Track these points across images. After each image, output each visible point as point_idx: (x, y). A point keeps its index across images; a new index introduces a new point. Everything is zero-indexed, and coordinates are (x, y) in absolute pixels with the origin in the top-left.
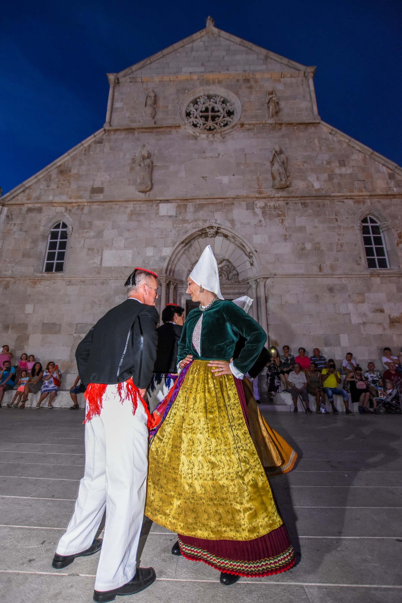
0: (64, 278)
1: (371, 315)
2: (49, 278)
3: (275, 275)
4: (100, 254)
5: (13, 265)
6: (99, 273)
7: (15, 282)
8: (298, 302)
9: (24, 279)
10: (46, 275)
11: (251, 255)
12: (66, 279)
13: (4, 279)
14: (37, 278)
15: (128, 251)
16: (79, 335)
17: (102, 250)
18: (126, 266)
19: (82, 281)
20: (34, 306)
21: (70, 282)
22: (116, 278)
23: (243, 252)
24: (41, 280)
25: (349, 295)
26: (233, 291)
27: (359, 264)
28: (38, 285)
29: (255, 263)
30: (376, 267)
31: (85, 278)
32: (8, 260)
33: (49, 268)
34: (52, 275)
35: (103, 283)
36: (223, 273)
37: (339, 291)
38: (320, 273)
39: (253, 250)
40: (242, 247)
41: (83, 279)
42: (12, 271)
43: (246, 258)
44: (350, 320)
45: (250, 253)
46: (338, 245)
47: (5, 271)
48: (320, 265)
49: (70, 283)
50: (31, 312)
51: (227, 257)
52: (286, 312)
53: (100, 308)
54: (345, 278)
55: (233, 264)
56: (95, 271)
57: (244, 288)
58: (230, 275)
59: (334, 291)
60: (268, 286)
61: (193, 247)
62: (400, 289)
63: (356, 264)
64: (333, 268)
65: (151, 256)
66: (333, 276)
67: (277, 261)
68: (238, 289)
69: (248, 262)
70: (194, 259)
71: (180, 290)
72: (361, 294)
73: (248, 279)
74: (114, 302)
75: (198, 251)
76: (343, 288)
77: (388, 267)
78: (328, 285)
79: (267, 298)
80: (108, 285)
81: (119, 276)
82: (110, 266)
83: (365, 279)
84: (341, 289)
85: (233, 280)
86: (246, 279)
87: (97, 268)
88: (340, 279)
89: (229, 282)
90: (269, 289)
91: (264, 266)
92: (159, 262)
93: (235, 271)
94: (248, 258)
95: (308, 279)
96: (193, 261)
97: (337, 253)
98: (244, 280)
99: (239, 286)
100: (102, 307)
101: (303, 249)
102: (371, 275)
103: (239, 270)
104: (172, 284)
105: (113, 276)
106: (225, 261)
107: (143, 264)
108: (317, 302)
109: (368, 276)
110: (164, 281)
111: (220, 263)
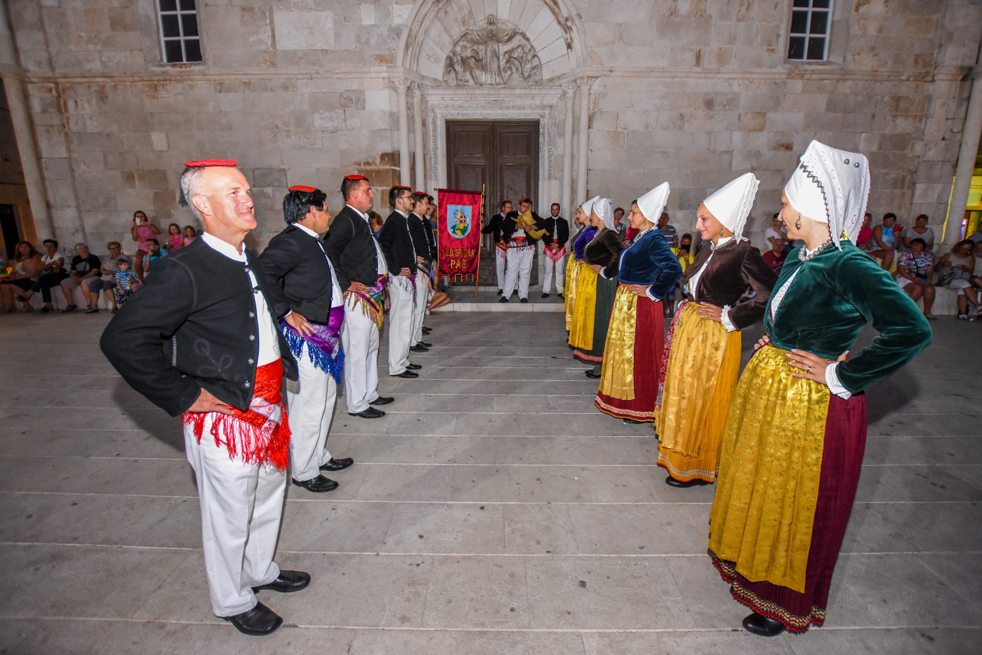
0: (208, 77)
1: (768, 154)
2: (178, 78)
3: (611, 71)
4: (268, 21)
5: (99, 47)
6: (273, 64)
7: (115, 87)
8: (647, 127)
9: (131, 79)
10: (169, 69)
11: (569, 24)
12: (213, 77)
13: (92, 80)
14: (156, 78)
15: (325, 14)
16: (261, 189)
17: (271, 12)
18: (325, 48)
19: (245, 83)
20: (167, 136)
21: (221, 84)
22: (308, 76)
23: (552, 17)
24: (165, 80)
25: (740, 115)
26: (532, 102)
27: (773, 50)
28: (162, 93)
29: (576, 45)
30: (801, 57)
31: (250, 76)
32: (83, 34)
33: (174, 53)
34: (183, 69)
35: (285, 87)
36: (513, 64)
37: (724, 106)
38: (696, 69)
39: (574, 13)
40: (552, 5)
41: (245, 78)
42: (101, 61)
43: (559, 31)
44: (730, 163)
45: (567, 19)
47: (88, 61)
48: (699, 51)
49: (221, 88)
50: (165, 149)
51: (522, 28)
52: (622, 147)
53: (289, 139)
54: (741, 80)
55: (534, 44)
56: (265, 60)
57: (552, 96)
58: (526, 67)
59: (716, 106)
60: (595, 93)
61: (454, 5)
62: (832, 106)
63: (768, 50)
64: (722, 58)
65: (372, 26)
66: (720, 76)
67: (618, 40)
68: (539, 99)
69: (562, 40)
70: (457, 31)
71: (433, 99)
72: (762, 114)
73: (559, 77)
74: (314, 126)
75: (466, 12)
76: (732, 101)
77: (825, 58)
78: (706, 94)
79: (590, 119)
80: (296, 90)
81: (314, 72)
82: (292, 48)
83: (775, 83)
84: (728, 104)
85: (532, 79)
86: (557, 77)
87: (267, 52)
88: (731, 81)
89: (525, 83)
90: (597, 100)
91: (592, 51)
92: (388, 41)
93: (536, 59)
94: (563, 31)
95: (670, 80)
96: (456, 36)
97: (737, 23)
98: (551, 80)
99: (544, 91)
100: (293, 137)
101: (673, 12)
102: (790, 76)
103: (543, 56)
104: (417, 87)
105: (303, 72)
106: (518, 37)
107: (358, 45)
108: (681, 128)
109: (784, 76)
110: (402, 82)
111: (507, 41)
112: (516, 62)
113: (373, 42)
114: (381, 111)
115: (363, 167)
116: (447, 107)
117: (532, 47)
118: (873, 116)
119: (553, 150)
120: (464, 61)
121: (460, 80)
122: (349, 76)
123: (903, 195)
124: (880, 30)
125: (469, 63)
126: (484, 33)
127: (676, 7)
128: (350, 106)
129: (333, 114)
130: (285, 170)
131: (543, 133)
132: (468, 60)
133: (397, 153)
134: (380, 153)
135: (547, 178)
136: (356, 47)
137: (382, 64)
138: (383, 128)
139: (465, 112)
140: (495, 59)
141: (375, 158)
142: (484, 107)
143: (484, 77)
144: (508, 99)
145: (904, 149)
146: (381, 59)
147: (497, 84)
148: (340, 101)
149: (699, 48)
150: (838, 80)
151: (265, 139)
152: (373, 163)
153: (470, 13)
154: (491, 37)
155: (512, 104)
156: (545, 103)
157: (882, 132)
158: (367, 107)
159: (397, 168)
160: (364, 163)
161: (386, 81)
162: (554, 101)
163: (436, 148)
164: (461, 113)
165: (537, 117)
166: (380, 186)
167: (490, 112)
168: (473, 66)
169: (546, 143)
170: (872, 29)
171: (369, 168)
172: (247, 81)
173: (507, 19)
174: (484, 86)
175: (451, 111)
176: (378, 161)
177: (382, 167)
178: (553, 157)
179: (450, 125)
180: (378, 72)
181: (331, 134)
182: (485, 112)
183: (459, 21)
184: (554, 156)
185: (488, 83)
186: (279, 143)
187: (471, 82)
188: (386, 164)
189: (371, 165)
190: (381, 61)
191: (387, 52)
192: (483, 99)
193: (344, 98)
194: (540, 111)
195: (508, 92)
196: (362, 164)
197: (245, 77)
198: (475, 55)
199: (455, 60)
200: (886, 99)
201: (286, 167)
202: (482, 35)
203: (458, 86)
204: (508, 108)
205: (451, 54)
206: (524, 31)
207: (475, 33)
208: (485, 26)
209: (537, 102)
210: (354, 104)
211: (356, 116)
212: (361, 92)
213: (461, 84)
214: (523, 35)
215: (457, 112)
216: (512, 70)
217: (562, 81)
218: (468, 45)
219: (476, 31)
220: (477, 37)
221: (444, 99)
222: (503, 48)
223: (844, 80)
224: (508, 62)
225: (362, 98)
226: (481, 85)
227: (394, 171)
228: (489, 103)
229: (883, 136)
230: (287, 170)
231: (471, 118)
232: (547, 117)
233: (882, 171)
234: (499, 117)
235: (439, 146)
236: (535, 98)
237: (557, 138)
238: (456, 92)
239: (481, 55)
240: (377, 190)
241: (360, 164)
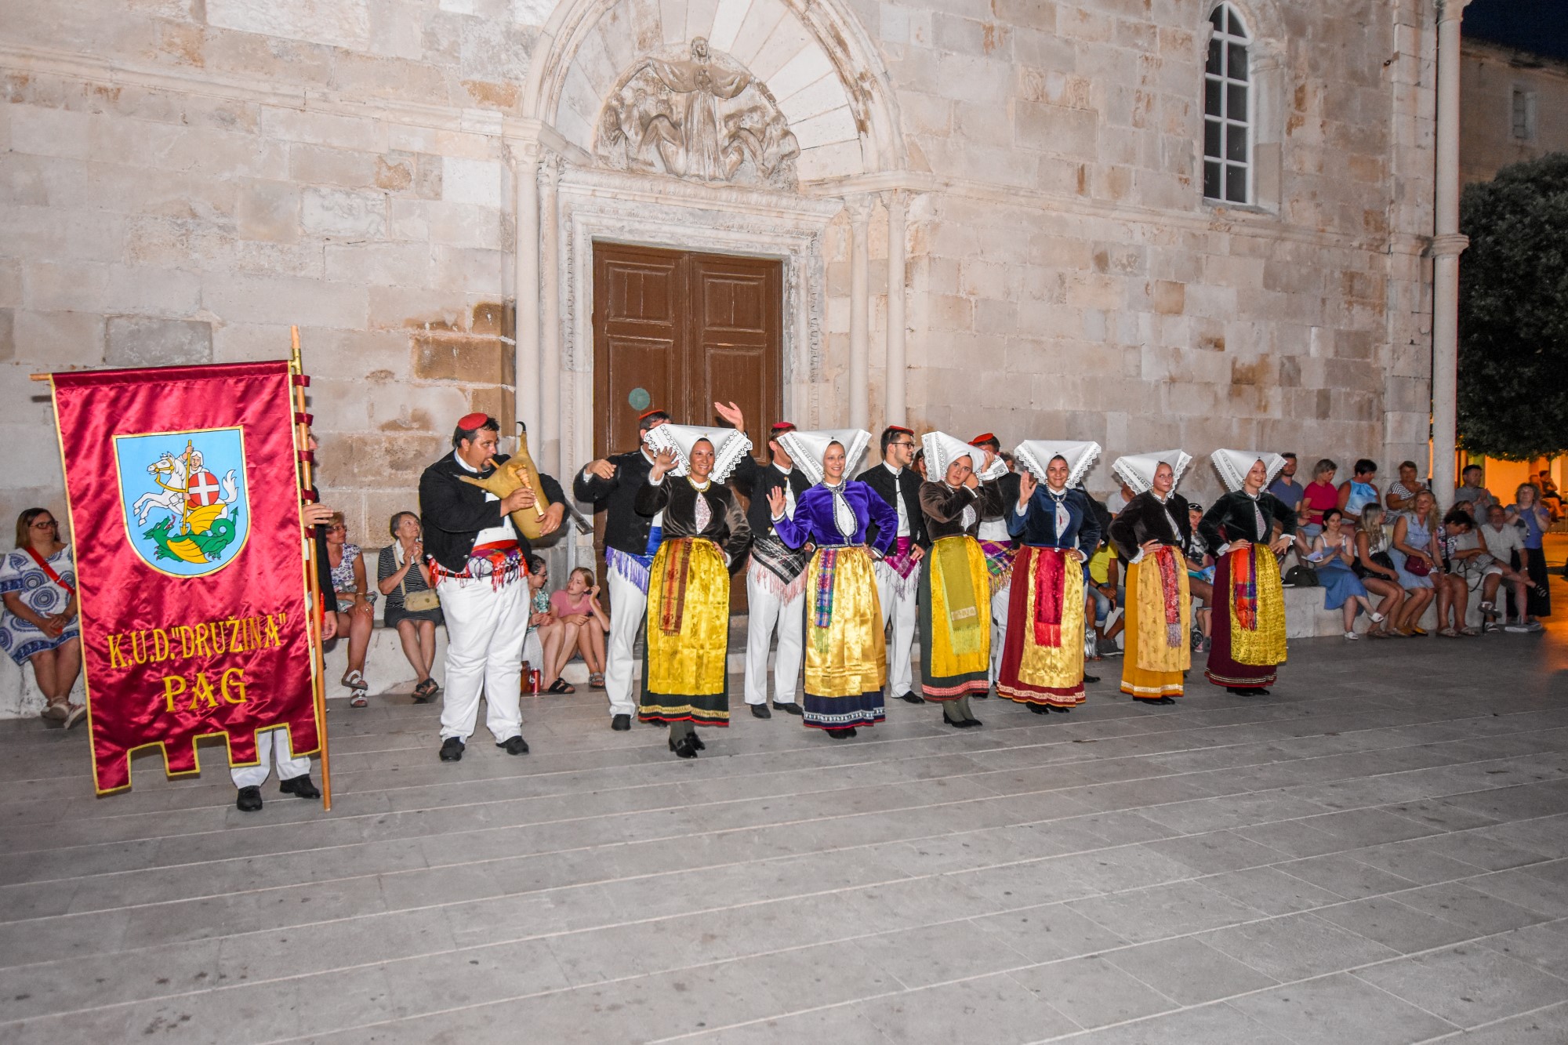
1: (1191, 355)
3: (947, 185)
6: (194, 58)
8: (1007, 294)
11: (866, 86)
18: (344, 44)
19: (101, 90)
22: (299, 103)
23: (828, 65)
25: (1148, 285)
26: (778, 221)
27: (1186, 181)
29: (878, 126)
30: (1217, 196)
31: (120, 76)
35: (226, 119)
36: (746, 142)
37: (1124, 267)
38: (1080, 198)
39: (877, 70)
40: (831, 43)
41: (106, 79)
43: (842, 95)
44: (1139, 367)
45: (862, 77)
46: (1139, 99)
48: (1083, 168)
51: (758, 74)
52: (969, 328)
53: (227, 247)
54: (1145, 225)
55: (781, 107)
56: (171, 44)
57: (820, 214)
58: (769, 151)
59: (1111, 265)
60: (915, 223)
61: (632, 5)
62: (1271, 280)
63: (1180, 179)
64: (1117, 185)
65: (468, 18)
66: (1115, 214)
67: (955, 130)
68: (793, 217)
69: (847, 112)
70: (628, 57)
71: (572, 191)
72: (1177, 287)
73: (840, 181)
74: (301, 224)
75: (649, 23)
76: (1134, 261)
77: (1250, 201)
78: (1096, 243)
79: (909, 269)
80: (255, 129)
81: (317, 95)
82: (253, 28)
83: (1194, 235)
84: (1129, 263)
85: (782, 178)
86: (833, 180)
87: (179, 25)
88: (1131, 225)
89: (767, 183)
90: (920, 234)
91: (913, 144)
92: (503, 56)
93: (789, 137)
94: (850, 96)
95: (1041, 212)
96: (625, 69)
97: (1134, 128)
98: (821, 183)
99: (804, 203)
100: (240, 244)
101: (1042, 96)
102: (1213, 227)
103: (803, 136)
104: (553, 164)
105: (285, 90)
106: (749, 91)
107: (429, 53)
108: (1061, 300)
109: (1206, 225)
110: (533, 150)
111: (732, 97)
112: (752, 139)
113: (467, 52)
114: (482, 208)
115: (428, 333)
116: (602, 211)
117: (779, 114)
118: (1324, 301)
119: (820, 321)
120: (646, 124)
121: (634, 160)
122: (407, 119)
123: (1372, 429)
124: (1320, 168)
125: (656, 127)
126: (687, 74)
127: (1044, 88)
128: (402, 188)
129: (356, 201)
130: (207, 325)
131: (797, 287)
132: (655, 122)
133: (511, 305)
134: (474, 304)
135: (806, 378)
136: (425, 57)
137: (487, 103)
138: (484, 246)
139: (637, 225)
140: (710, 128)
141: (461, 314)
142: (680, 222)
143: (681, 160)
144: (731, 210)
145: (1365, 356)
146: (485, 94)
147: (713, 178)
148: (378, 173)
149: (1082, 162)
150: (1277, 239)
151: (155, 241)
152: (455, 324)
153: (657, 26)
154: (701, 83)
155: (738, 221)
156: (803, 225)
157: (1336, 327)
158: (445, 195)
159: (510, 342)
160: (432, 324)
161: (496, 143)
162: (819, 226)
163: (572, 301)
164: (627, 229)
165: (786, 252)
166: (471, 381)
167: (689, 231)
168: (665, 135)
169: (803, 307)
170: (1310, 166)
171: (443, 335)
172: (109, 85)
173: (727, 51)
174: (685, 178)
175: (605, 222)
176: (468, 321)
177: (477, 337)
178: (820, 337)
179: (606, 252)
180: (479, 122)
181: (350, 248)
182: (680, 230)
183: (635, 38)
184: (823, 334)
185: (692, 172)
186: (196, 256)
187: (659, 168)
188: (488, 330)
189: (451, 329)
190: (486, 97)
191: (499, 81)
192: (681, 204)
193: (389, 168)
194: (789, 241)
195: (734, 195)
196: (427, 326)
197: (108, 75)
198: (668, 113)
199: (623, 116)
200: (1337, 274)
201: (213, 317)
202: (682, 74)
203: (631, 171)
204: (728, 228)
205: (615, 103)
206: (763, 81)
207: (666, 67)
208: (686, 57)
209: (788, 222)
210: (412, 184)
211: (418, 212)
212: (434, 159)
213: (635, 169)
214: (763, 89)
215: (619, 225)
216: (742, 153)
217: (845, 190)
218: (650, 89)
219: (668, 64)
220: (671, 76)
221: (597, 194)
222: (723, 107)
223: (1283, 240)
224: (734, 137)
225: (436, 172)
226: (679, 176)
227: (504, 345)
228: (691, 214)
229: (1339, 333)
230: (214, 324)
231: (651, 240)
232: (803, 254)
233: (1343, 390)
234: (710, 245)
235: (579, 294)
236: (785, 215)
237: (826, 298)
238: (628, 183)
239: (679, 113)
240: (463, 390)
241: (421, 326)
